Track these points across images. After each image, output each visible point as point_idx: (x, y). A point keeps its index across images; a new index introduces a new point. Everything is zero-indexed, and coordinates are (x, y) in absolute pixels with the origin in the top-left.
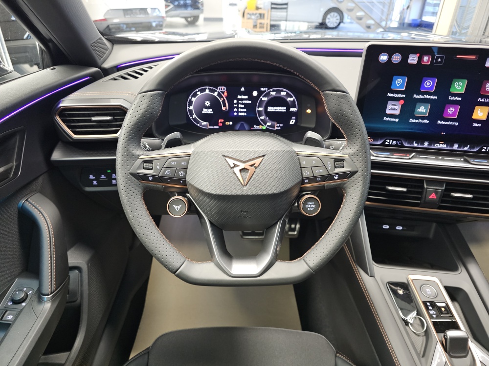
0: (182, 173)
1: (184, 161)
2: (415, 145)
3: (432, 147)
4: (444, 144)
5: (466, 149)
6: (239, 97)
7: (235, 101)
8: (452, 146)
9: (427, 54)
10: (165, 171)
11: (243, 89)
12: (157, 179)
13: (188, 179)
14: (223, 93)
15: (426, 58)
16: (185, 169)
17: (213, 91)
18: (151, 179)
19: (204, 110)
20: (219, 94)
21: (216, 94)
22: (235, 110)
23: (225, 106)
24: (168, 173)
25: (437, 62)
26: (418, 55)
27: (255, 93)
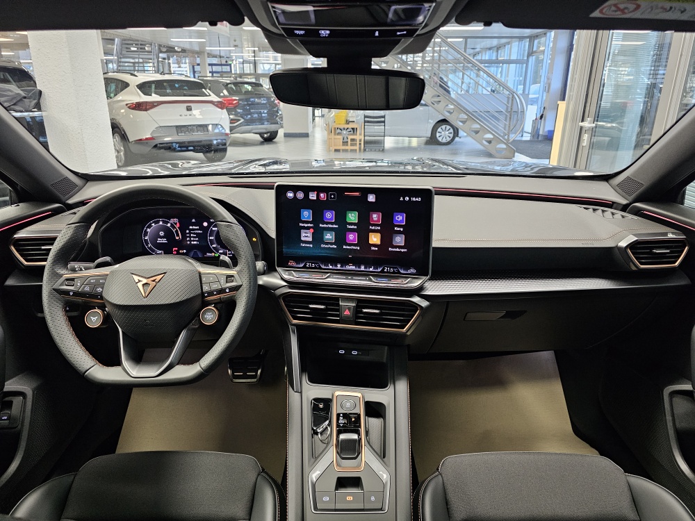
0: (99, 290)
1: (102, 279)
2: (331, 267)
3: (344, 268)
4: (353, 265)
5: (371, 269)
6: (191, 227)
7: (188, 231)
8: (360, 267)
9: (322, 192)
10: (84, 287)
11: (194, 220)
12: (76, 294)
13: (104, 295)
14: (176, 224)
15: (322, 195)
16: (102, 285)
17: (167, 223)
18: (71, 294)
19: (159, 239)
20: (172, 225)
21: (169, 225)
22: (188, 239)
23: (178, 235)
24: (87, 289)
25: (331, 198)
26: (316, 193)
27: (205, 224)
